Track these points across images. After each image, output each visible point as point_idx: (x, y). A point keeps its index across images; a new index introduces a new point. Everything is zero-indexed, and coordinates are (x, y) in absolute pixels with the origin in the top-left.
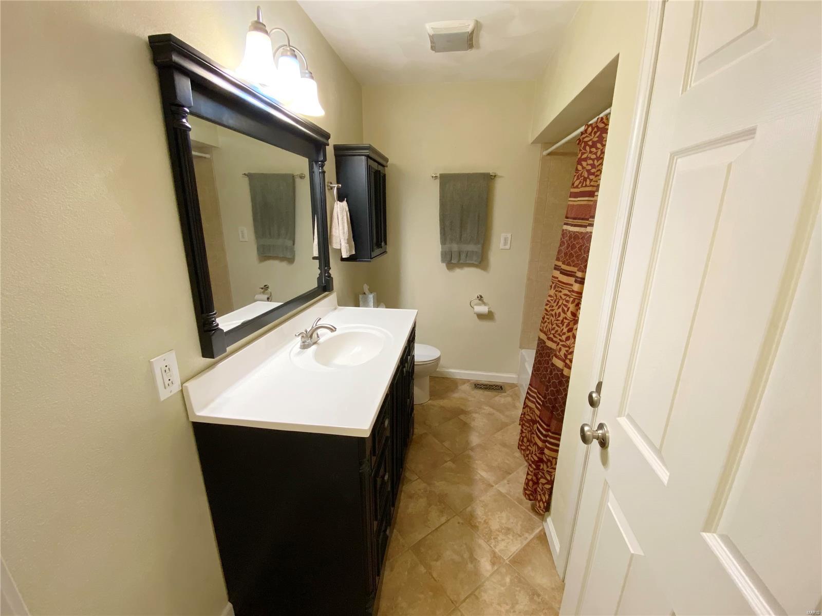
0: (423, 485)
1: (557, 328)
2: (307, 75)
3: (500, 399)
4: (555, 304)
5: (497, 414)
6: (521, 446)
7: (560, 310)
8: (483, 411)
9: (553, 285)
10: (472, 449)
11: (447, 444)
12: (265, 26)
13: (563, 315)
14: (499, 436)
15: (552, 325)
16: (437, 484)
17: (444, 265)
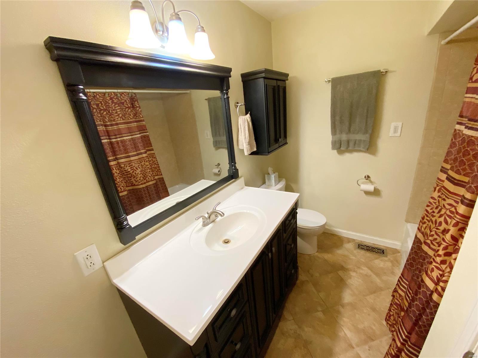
0: (294, 327)
1: (436, 236)
2: (199, 30)
3: (380, 262)
4: (436, 211)
5: (374, 276)
6: (388, 320)
7: (442, 219)
8: (361, 271)
9: (438, 188)
10: (343, 306)
11: (322, 295)
12: (140, 3)
13: (444, 225)
14: (370, 299)
15: (431, 231)
16: (306, 329)
17: (335, 151)
